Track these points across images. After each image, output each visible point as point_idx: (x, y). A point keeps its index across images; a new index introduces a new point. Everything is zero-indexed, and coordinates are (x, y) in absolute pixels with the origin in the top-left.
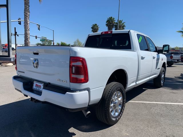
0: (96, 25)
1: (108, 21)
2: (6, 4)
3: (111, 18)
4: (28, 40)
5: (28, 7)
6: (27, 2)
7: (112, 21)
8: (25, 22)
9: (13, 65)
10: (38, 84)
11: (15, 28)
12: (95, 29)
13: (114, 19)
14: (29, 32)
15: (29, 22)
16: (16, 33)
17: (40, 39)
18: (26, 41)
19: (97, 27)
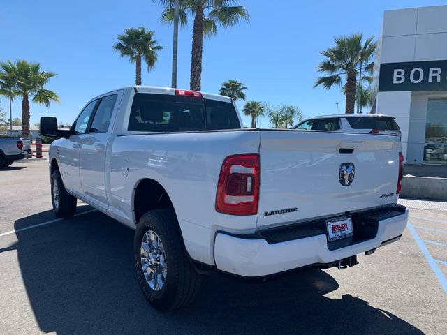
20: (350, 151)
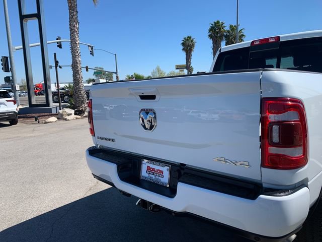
0: (190, 38)
1: (212, 29)
2: (36, 12)
3: (218, 22)
4: (78, 74)
5: (75, 13)
6: (73, 5)
7: (220, 29)
8: (72, 42)
9: (57, 120)
10: (152, 166)
11: (55, 54)
12: (188, 46)
13: (224, 25)
14: (80, 59)
15: (79, 41)
16: (57, 62)
17: (93, 71)
18: (76, 76)
19: (192, 41)
20: (153, 97)
